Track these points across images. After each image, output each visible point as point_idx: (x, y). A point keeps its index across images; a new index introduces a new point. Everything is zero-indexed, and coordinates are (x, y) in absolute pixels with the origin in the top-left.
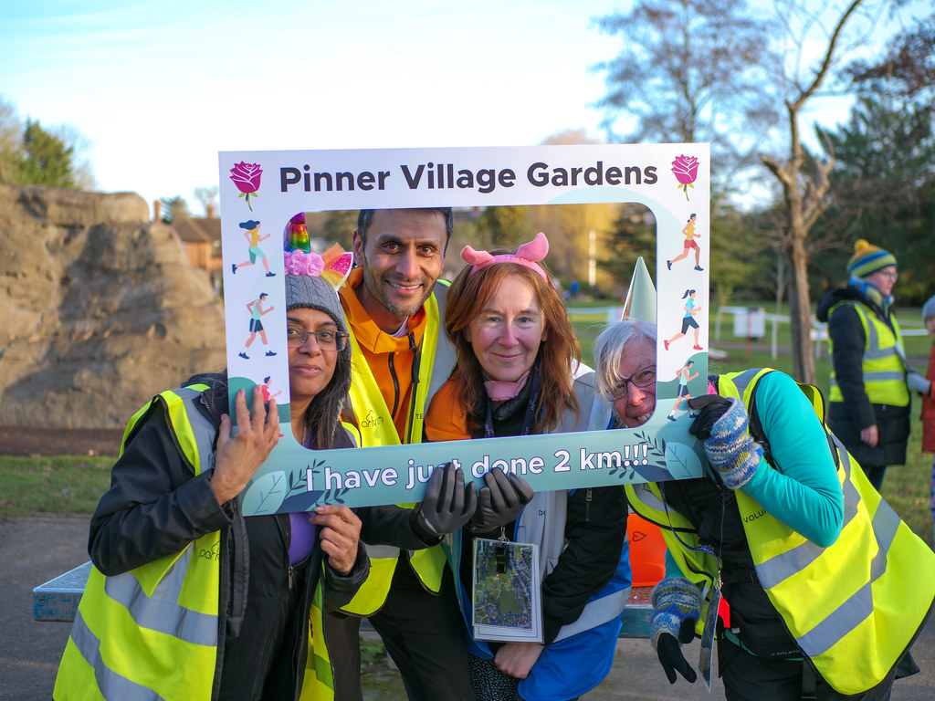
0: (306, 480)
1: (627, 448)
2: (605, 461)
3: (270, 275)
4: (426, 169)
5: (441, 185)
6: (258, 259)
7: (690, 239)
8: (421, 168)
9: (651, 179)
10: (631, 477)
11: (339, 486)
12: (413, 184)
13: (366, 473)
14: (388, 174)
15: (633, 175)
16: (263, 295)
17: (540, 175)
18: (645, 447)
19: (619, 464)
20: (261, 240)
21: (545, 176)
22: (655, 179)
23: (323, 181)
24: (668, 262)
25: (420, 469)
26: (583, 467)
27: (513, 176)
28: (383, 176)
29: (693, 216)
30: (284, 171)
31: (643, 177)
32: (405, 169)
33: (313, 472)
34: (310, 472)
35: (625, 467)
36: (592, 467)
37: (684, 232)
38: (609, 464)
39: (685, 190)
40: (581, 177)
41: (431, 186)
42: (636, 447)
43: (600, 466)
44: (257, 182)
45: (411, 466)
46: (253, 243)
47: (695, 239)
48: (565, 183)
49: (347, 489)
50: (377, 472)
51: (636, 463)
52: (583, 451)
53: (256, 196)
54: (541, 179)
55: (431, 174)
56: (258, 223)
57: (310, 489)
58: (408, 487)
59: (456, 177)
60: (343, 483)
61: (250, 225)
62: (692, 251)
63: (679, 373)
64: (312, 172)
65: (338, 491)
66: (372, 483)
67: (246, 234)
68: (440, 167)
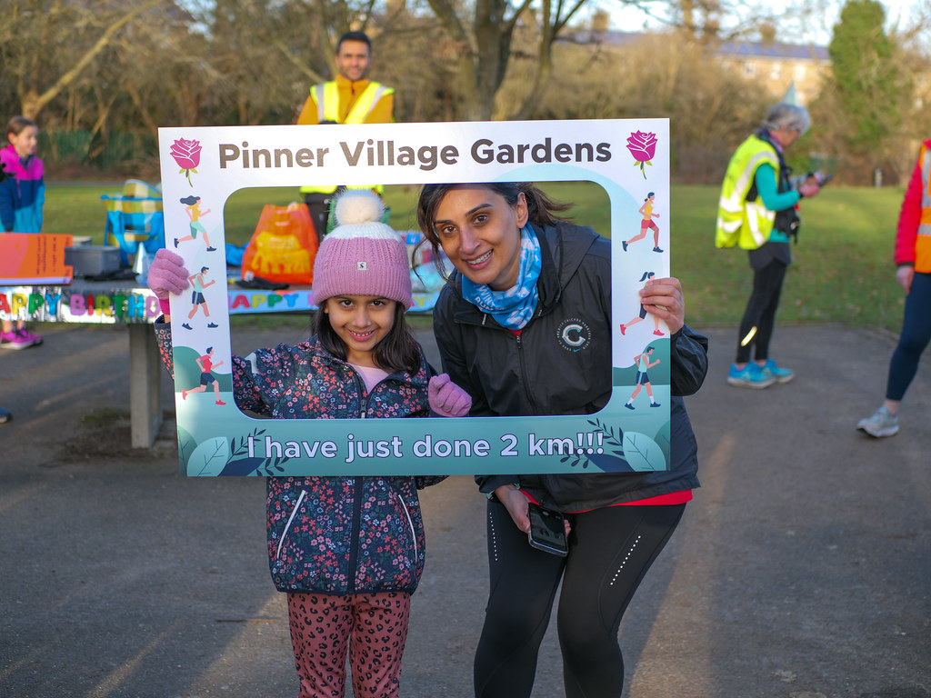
0: (248, 447)
1: (580, 436)
2: (556, 448)
3: (211, 249)
4: (366, 146)
5: (381, 163)
6: (199, 234)
7: (647, 219)
8: (360, 145)
9: (604, 156)
10: (585, 465)
11: (279, 455)
12: (353, 161)
13: (305, 444)
14: (327, 151)
15: (584, 152)
16: (204, 269)
17: (485, 152)
18: (600, 435)
19: (571, 452)
20: (200, 215)
21: (490, 153)
22: (608, 156)
23: (262, 158)
24: (624, 243)
25: (360, 444)
26: (532, 453)
27: (456, 153)
28: (322, 153)
29: (651, 194)
30: (223, 148)
31: (596, 154)
32: (344, 146)
33: (254, 440)
34: (251, 439)
35: (578, 455)
36: (541, 453)
37: (640, 211)
38: (561, 451)
39: (642, 167)
40: (527, 154)
41: (371, 162)
42: (590, 436)
43: (550, 452)
44: (196, 158)
45: (351, 440)
46: (194, 218)
47: (654, 219)
48: (511, 161)
49: (287, 458)
50: (317, 444)
51: (590, 451)
52: (532, 436)
53: (196, 172)
54: (486, 156)
55: (370, 151)
56: (199, 198)
57: (251, 455)
58: (347, 460)
59: (397, 154)
60: (283, 452)
61: (191, 201)
62: (650, 232)
63: (637, 359)
64: (250, 149)
65: (278, 459)
66: (311, 454)
67: (187, 210)
68: (380, 144)
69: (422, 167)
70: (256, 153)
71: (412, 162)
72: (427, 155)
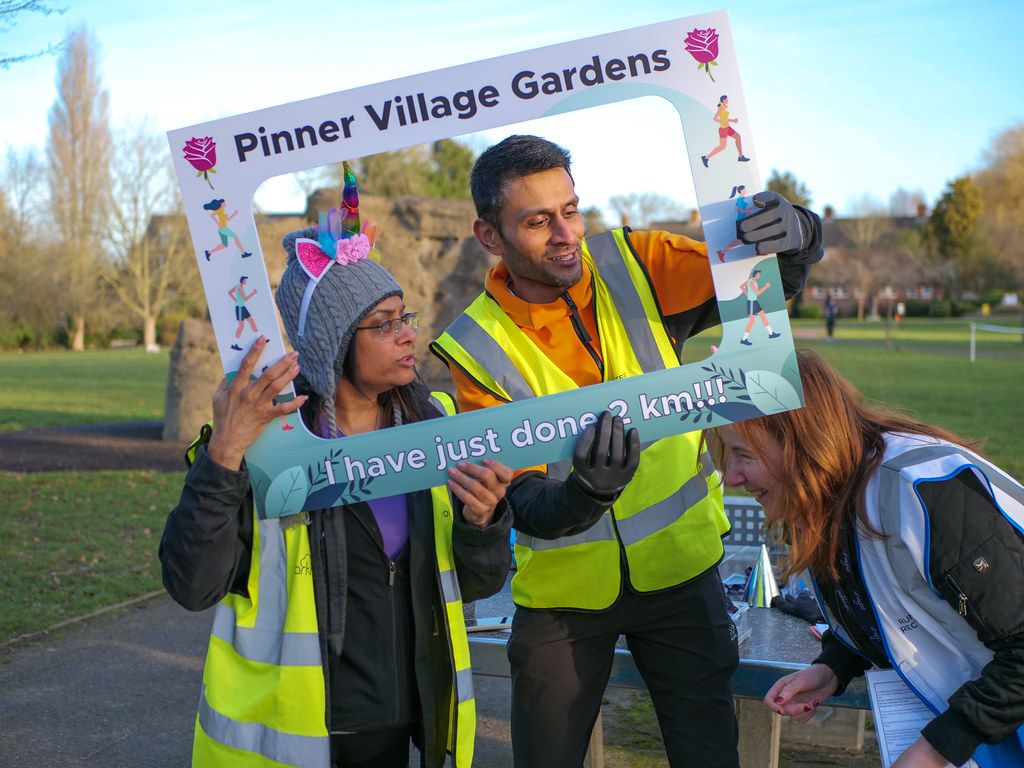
0: (326, 473)
1: (697, 386)
2: (672, 405)
3: (246, 255)
4: (394, 105)
5: (414, 120)
6: (231, 240)
7: (724, 127)
8: (388, 105)
9: (663, 64)
10: (709, 419)
11: (363, 476)
12: (382, 124)
13: (389, 457)
14: (352, 118)
15: (639, 64)
16: (243, 279)
17: (527, 85)
18: (719, 381)
19: (690, 407)
20: (228, 220)
21: (534, 85)
22: (667, 64)
23: (282, 141)
24: (703, 158)
25: (450, 446)
26: (647, 417)
27: (495, 93)
28: (346, 122)
29: (724, 98)
30: (239, 139)
31: (652, 64)
32: (369, 109)
33: (332, 463)
34: (328, 463)
35: (699, 409)
36: (657, 414)
37: (715, 119)
38: (679, 408)
39: (707, 69)
40: (576, 78)
41: (403, 122)
42: (708, 384)
43: (667, 412)
44: (212, 156)
45: (439, 443)
46: (222, 225)
47: (732, 125)
48: (558, 89)
49: (372, 478)
50: (402, 455)
51: (711, 402)
52: (643, 398)
53: (215, 172)
54: (530, 90)
55: (400, 109)
56: (222, 201)
57: (332, 482)
58: (440, 468)
59: (430, 106)
60: (366, 472)
61: (215, 205)
62: (730, 140)
63: (744, 287)
64: (268, 134)
65: (362, 481)
66: (398, 468)
67: (213, 216)
68: (410, 99)
69: (461, 116)
70: (275, 137)
71: (448, 112)
72: (464, 101)
